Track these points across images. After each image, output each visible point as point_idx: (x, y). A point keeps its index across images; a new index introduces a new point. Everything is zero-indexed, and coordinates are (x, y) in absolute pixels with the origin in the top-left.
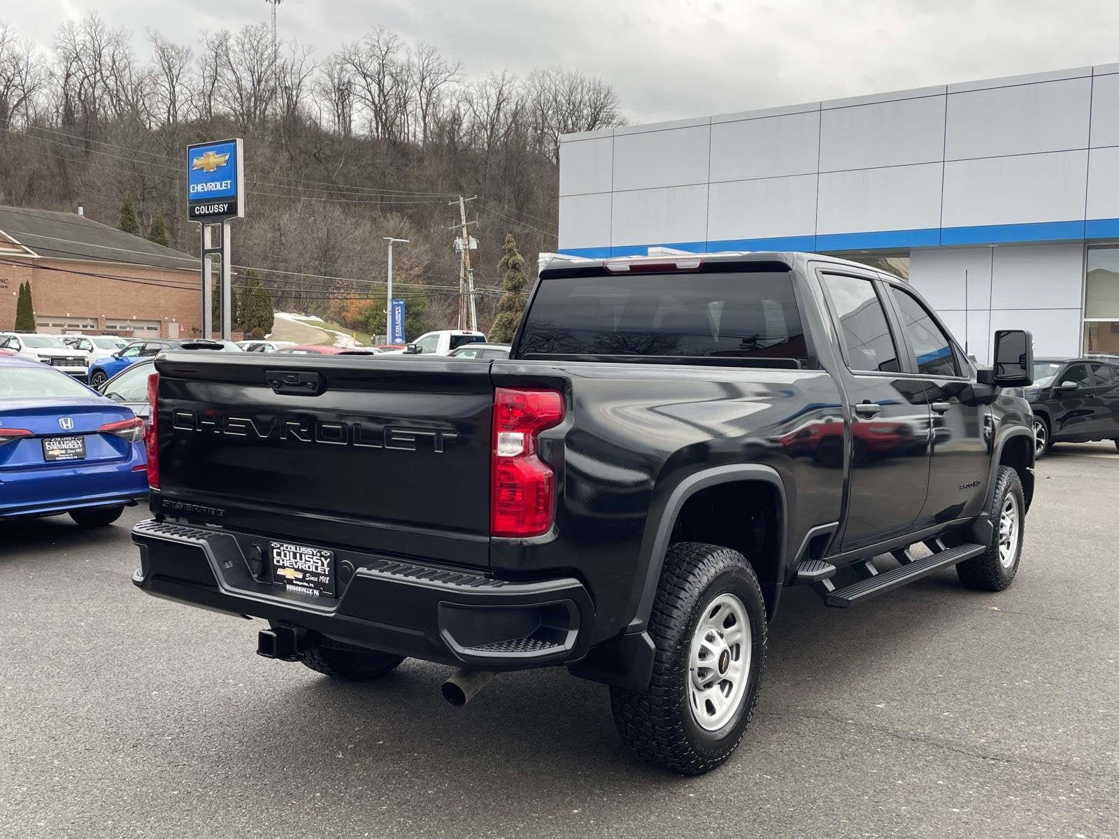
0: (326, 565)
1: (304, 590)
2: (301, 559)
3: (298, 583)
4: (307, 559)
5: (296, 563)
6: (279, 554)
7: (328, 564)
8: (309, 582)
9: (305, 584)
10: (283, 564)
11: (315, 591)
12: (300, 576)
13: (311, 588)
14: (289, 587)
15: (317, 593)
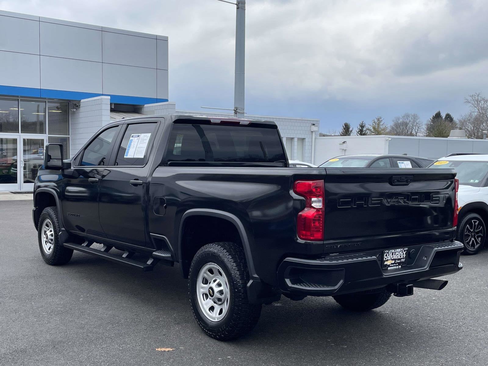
0: (404, 254)
1: (395, 267)
2: (395, 255)
3: (392, 265)
4: (398, 254)
5: (393, 257)
6: (386, 255)
7: (405, 253)
8: (397, 263)
9: (395, 265)
10: (388, 259)
11: (399, 266)
12: (393, 262)
13: (397, 265)
14: (389, 268)
15: (400, 267)
